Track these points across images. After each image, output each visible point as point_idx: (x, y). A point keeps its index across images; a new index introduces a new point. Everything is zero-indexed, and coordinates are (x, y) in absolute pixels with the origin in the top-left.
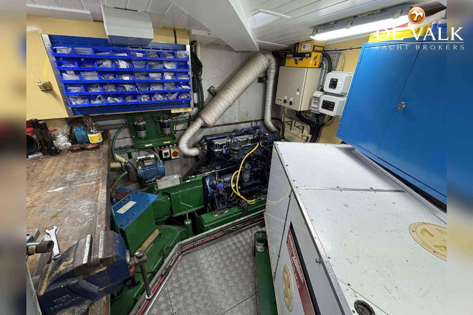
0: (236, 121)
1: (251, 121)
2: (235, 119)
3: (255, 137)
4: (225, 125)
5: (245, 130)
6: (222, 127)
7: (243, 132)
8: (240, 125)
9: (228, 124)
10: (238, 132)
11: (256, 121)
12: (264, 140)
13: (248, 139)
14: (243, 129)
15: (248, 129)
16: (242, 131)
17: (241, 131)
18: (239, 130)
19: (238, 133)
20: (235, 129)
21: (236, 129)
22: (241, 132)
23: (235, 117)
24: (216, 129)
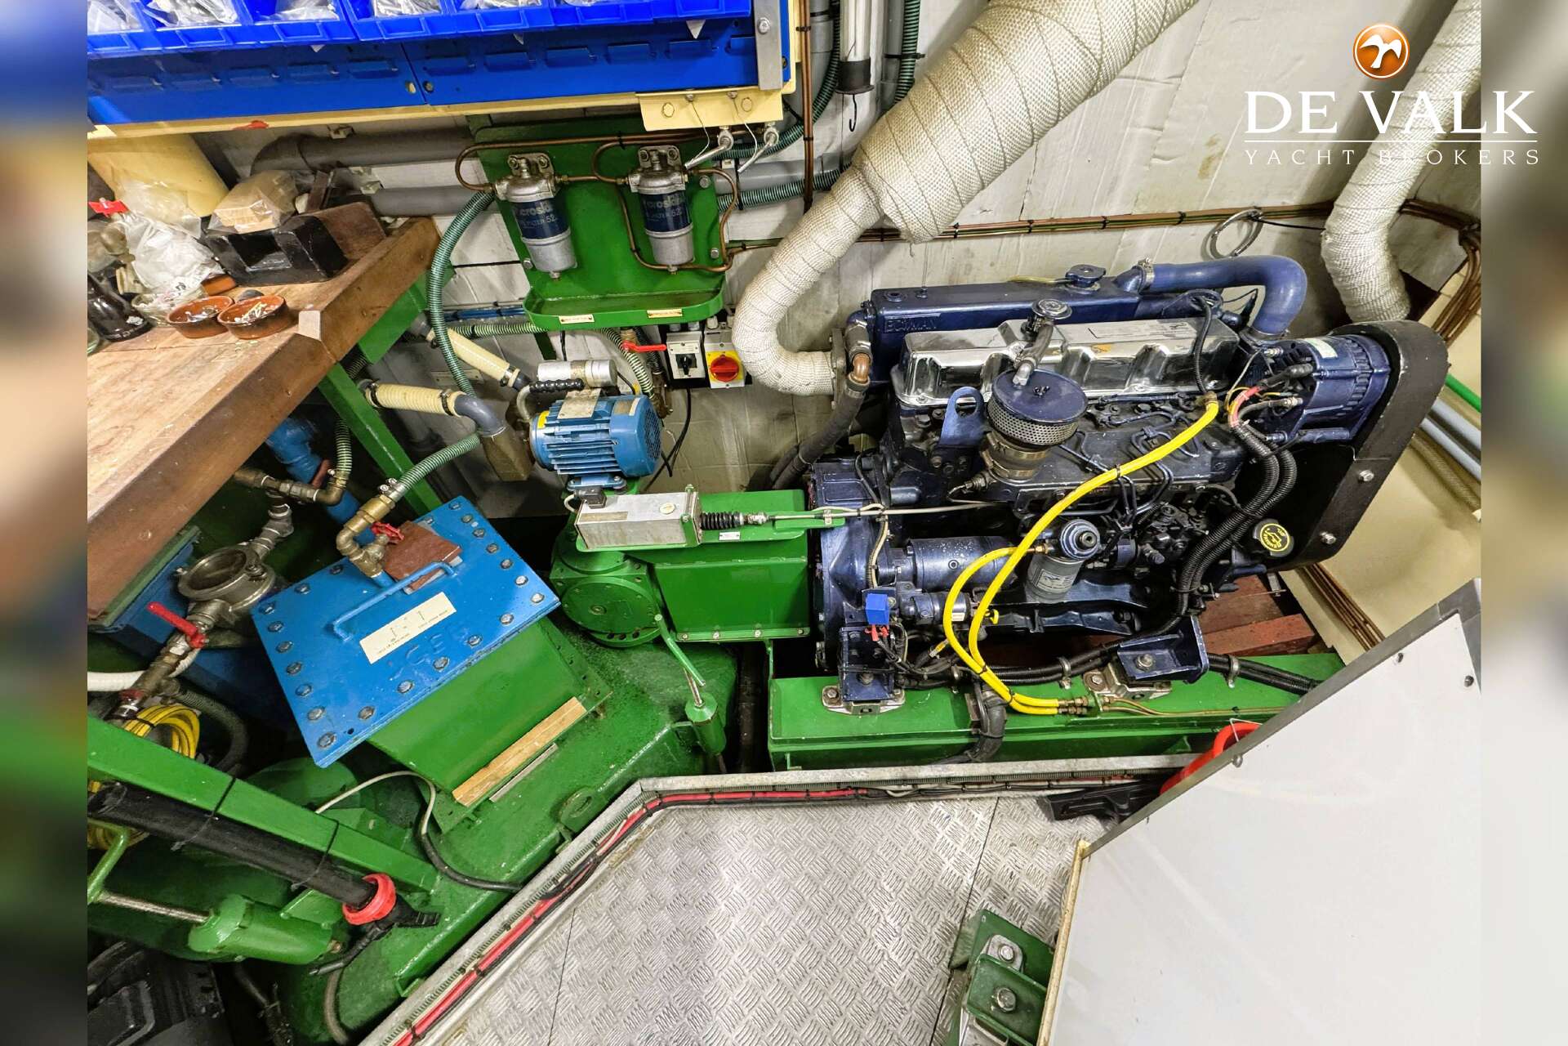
0: (1112, 210)
1: (1219, 218)
2: (1111, 190)
3: (1209, 344)
4: (1030, 228)
5: (1150, 277)
6: (1006, 240)
7: (1129, 294)
8: (1127, 235)
9: (1053, 227)
10: (1097, 286)
11: (1256, 218)
12: (1280, 388)
13: (1148, 351)
14: (1138, 270)
15: (1172, 276)
16: (1130, 286)
17: (1120, 281)
18: (1108, 275)
19: (1093, 295)
20: (1083, 268)
21: (1091, 269)
22: (1113, 290)
23: (1116, 179)
24: (968, 250)
